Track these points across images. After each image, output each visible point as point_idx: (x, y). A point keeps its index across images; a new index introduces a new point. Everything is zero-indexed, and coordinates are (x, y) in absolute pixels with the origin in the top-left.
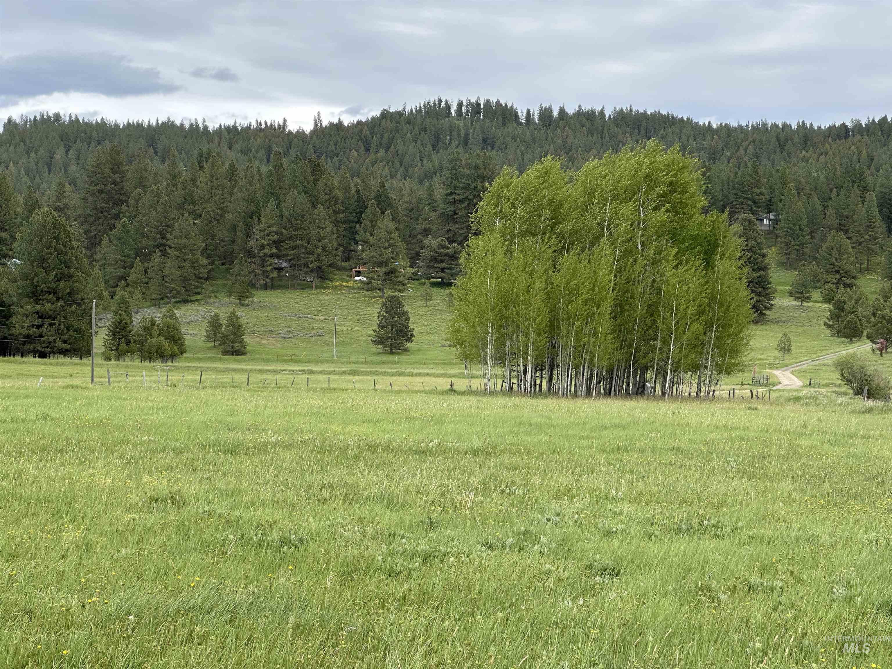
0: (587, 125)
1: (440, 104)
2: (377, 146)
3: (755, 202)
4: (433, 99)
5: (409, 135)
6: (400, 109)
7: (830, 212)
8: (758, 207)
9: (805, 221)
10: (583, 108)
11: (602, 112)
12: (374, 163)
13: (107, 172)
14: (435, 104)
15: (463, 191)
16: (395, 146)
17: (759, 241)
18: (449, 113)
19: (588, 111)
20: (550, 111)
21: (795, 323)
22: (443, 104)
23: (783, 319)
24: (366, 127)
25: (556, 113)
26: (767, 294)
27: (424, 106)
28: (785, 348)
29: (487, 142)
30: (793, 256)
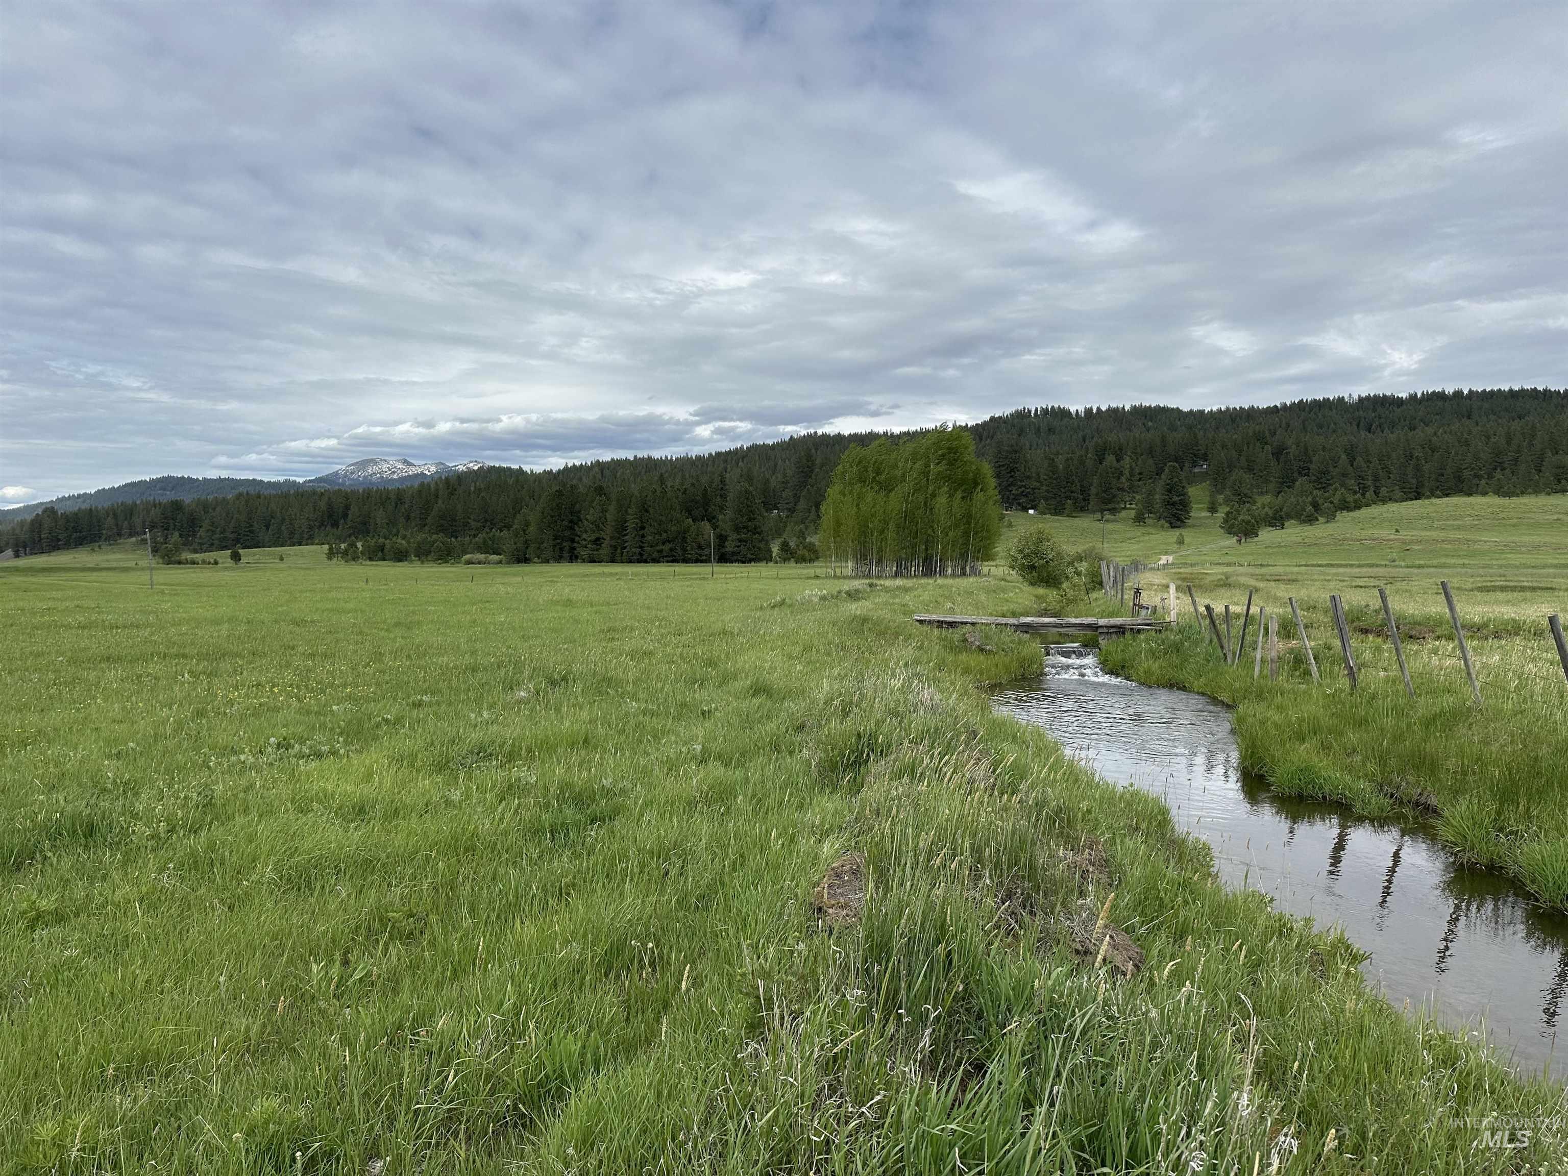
3: (1195, 455)
4: (1020, 408)
6: (1001, 415)
7: (1243, 459)
8: (1197, 458)
9: (1226, 465)
12: (985, 447)
13: (804, 461)
15: (1005, 460)
16: (996, 436)
17: (1180, 478)
20: (1091, 409)
21: (1204, 527)
23: (1198, 524)
25: (1095, 411)
26: (1186, 510)
28: (1181, 542)
29: (1051, 430)
30: (1219, 486)
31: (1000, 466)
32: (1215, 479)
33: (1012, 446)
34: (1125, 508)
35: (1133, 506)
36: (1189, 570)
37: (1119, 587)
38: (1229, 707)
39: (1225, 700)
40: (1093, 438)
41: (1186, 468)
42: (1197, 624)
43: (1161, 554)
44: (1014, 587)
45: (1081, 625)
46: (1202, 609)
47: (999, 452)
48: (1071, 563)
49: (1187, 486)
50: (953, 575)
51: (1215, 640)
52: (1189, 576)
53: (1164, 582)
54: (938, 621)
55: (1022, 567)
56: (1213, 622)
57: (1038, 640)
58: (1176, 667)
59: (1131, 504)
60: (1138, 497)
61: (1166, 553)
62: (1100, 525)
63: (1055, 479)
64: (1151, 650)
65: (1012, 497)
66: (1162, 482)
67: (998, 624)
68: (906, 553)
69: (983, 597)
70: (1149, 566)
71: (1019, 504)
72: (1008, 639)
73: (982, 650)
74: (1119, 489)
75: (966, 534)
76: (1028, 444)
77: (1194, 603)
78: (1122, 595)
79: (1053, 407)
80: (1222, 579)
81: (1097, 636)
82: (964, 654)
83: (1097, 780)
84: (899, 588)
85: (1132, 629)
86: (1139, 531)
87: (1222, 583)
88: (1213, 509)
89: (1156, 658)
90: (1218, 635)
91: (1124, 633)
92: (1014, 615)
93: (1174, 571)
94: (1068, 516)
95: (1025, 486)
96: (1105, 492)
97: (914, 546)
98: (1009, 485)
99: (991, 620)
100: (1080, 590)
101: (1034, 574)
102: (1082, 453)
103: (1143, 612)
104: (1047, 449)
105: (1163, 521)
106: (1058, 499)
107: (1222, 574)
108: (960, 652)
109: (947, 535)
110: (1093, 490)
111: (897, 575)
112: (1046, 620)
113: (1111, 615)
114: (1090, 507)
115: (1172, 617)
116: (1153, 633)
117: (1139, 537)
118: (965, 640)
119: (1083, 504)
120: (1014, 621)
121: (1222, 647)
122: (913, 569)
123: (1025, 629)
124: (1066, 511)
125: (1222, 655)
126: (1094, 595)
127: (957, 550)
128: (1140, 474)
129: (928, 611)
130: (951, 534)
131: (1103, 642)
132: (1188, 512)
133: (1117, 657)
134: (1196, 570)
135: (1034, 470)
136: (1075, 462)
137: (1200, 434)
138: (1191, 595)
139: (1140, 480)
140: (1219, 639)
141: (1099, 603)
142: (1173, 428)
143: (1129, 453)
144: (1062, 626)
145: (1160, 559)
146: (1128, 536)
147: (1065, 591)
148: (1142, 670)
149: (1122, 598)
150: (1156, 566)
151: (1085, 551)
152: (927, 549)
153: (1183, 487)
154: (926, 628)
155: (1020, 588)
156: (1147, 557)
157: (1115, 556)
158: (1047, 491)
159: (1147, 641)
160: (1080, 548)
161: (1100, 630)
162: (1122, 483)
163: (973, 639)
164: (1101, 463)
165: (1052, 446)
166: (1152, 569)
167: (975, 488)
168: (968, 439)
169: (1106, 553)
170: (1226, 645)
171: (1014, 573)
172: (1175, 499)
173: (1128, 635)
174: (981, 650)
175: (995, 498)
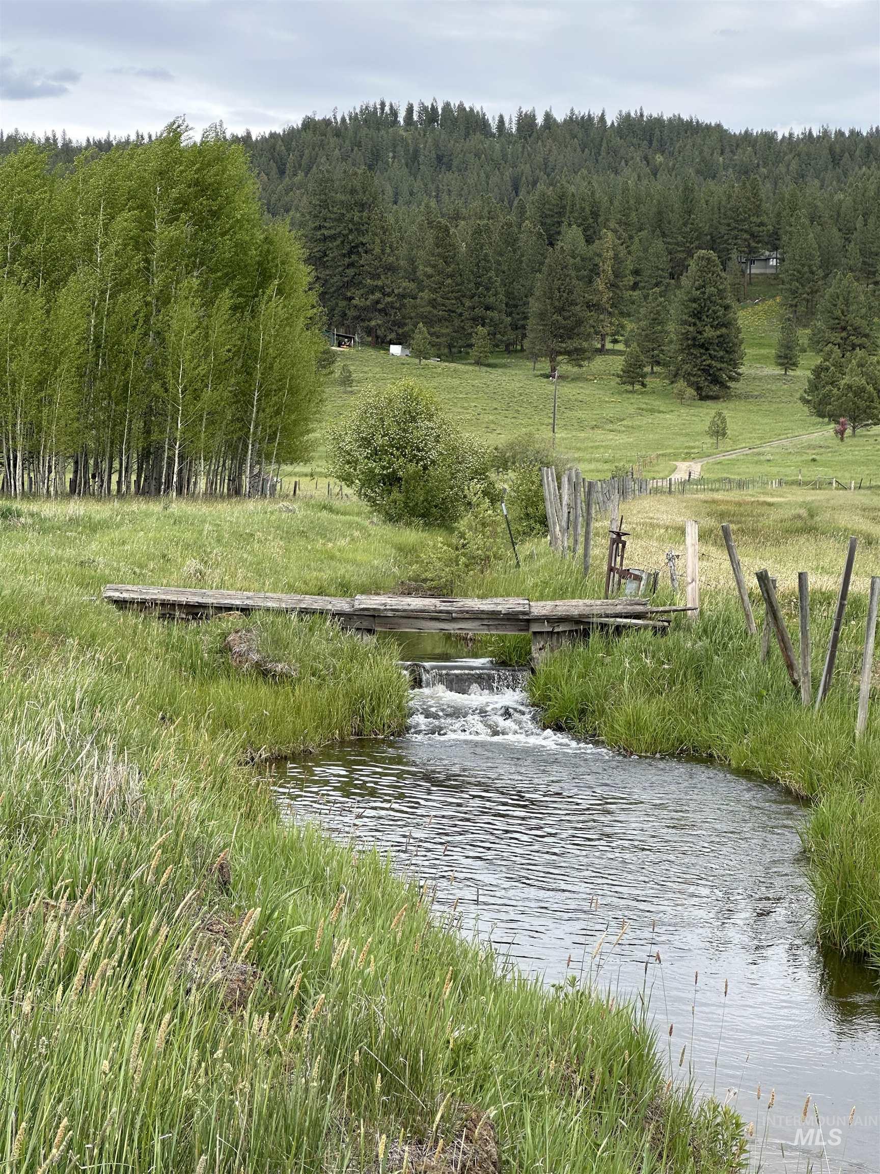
0: (580, 135)
1: (383, 109)
2: (294, 167)
3: (753, 235)
4: (373, 101)
5: (337, 151)
6: (329, 116)
8: (758, 242)
9: (817, 261)
10: (576, 112)
11: (602, 118)
12: (288, 190)
14: (375, 108)
15: (335, 223)
16: (318, 167)
17: (721, 287)
18: (395, 122)
19: (583, 117)
20: (533, 116)
21: (769, 399)
22: (387, 109)
23: (756, 393)
24: (280, 142)
25: (540, 120)
26: (731, 360)
27: (361, 112)
28: (718, 432)
29: (442, 161)
30: (802, 309)
31: (325, 239)
32: (794, 292)
33: (353, 191)
34: (601, 351)
35: (620, 347)
36: (735, 495)
37: (581, 531)
38: (804, 801)
39: (794, 786)
40: (535, 183)
41: (733, 265)
42: (741, 615)
43: (675, 456)
44: (350, 525)
45: (493, 616)
46: (752, 583)
47: (324, 204)
48: (480, 473)
49: (734, 304)
50: (211, 495)
51: (777, 651)
52: (732, 508)
53: (679, 520)
54: (164, 604)
55: (370, 479)
56: (773, 611)
57: (396, 649)
58: (694, 712)
59: (615, 341)
60: (630, 326)
61: (688, 457)
62: (548, 387)
63: (451, 276)
64: (642, 672)
65: (351, 313)
66: (681, 295)
67: (304, 611)
68: (98, 440)
69: (275, 548)
70: (651, 484)
71: (369, 331)
72: (324, 647)
73: (265, 673)
74: (589, 306)
75: (242, 398)
76: (389, 191)
77: (735, 565)
78: (586, 548)
79: (447, 105)
80: (799, 517)
81: (529, 642)
82: (223, 682)
83: (499, 973)
84: (74, 522)
85: (603, 626)
86: (630, 404)
87: (799, 524)
88: (787, 360)
89: (653, 693)
90: (783, 640)
91: (586, 634)
92: (345, 589)
93: (702, 496)
94: (478, 363)
95: (381, 289)
96: (560, 310)
97: (117, 421)
98: (347, 285)
99: (287, 600)
100: (494, 534)
101: (396, 495)
102: (512, 218)
103: (630, 587)
104: (433, 204)
105: (681, 384)
106: (457, 322)
107: (803, 505)
108: (213, 677)
109: (197, 398)
110: (534, 306)
111: (75, 489)
112: (416, 603)
113: (561, 593)
114: (526, 344)
115: (690, 598)
116: (650, 633)
117: (631, 416)
118: (226, 649)
119: (511, 335)
120: (342, 604)
121: (790, 666)
122: (115, 478)
123: (366, 624)
124: (474, 352)
125: (788, 682)
126: (527, 547)
127: (220, 437)
128: (636, 272)
129: (139, 578)
130: (207, 394)
131: (540, 655)
132: (735, 365)
133: (571, 689)
134: (749, 495)
135: (403, 252)
136: (496, 237)
137: (765, 189)
138: (730, 549)
139: (635, 287)
140: (785, 648)
141: (537, 565)
142: (708, 172)
143: (612, 224)
144: (449, 617)
145: (674, 469)
146: (609, 412)
147: (462, 536)
148: (621, 719)
149: (586, 555)
150: (666, 484)
151: (511, 446)
152: (148, 432)
153: (727, 308)
154: (132, 619)
155: (362, 528)
156: (646, 462)
157: (579, 460)
158: (433, 303)
159: (636, 653)
160: (500, 439)
161: (535, 628)
162: (596, 291)
163: (244, 647)
164: (551, 244)
165: (444, 197)
166: (657, 491)
167: (263, 285)
168: (238, 166)
169: (560, 453)
170: (798, 662)
171: (347, 491)
172: (709, 333)
173: (595, 638)
174: (263, 672)
175: (310, 313)
